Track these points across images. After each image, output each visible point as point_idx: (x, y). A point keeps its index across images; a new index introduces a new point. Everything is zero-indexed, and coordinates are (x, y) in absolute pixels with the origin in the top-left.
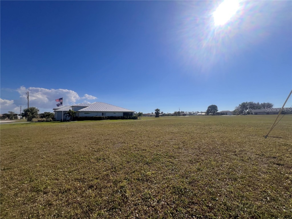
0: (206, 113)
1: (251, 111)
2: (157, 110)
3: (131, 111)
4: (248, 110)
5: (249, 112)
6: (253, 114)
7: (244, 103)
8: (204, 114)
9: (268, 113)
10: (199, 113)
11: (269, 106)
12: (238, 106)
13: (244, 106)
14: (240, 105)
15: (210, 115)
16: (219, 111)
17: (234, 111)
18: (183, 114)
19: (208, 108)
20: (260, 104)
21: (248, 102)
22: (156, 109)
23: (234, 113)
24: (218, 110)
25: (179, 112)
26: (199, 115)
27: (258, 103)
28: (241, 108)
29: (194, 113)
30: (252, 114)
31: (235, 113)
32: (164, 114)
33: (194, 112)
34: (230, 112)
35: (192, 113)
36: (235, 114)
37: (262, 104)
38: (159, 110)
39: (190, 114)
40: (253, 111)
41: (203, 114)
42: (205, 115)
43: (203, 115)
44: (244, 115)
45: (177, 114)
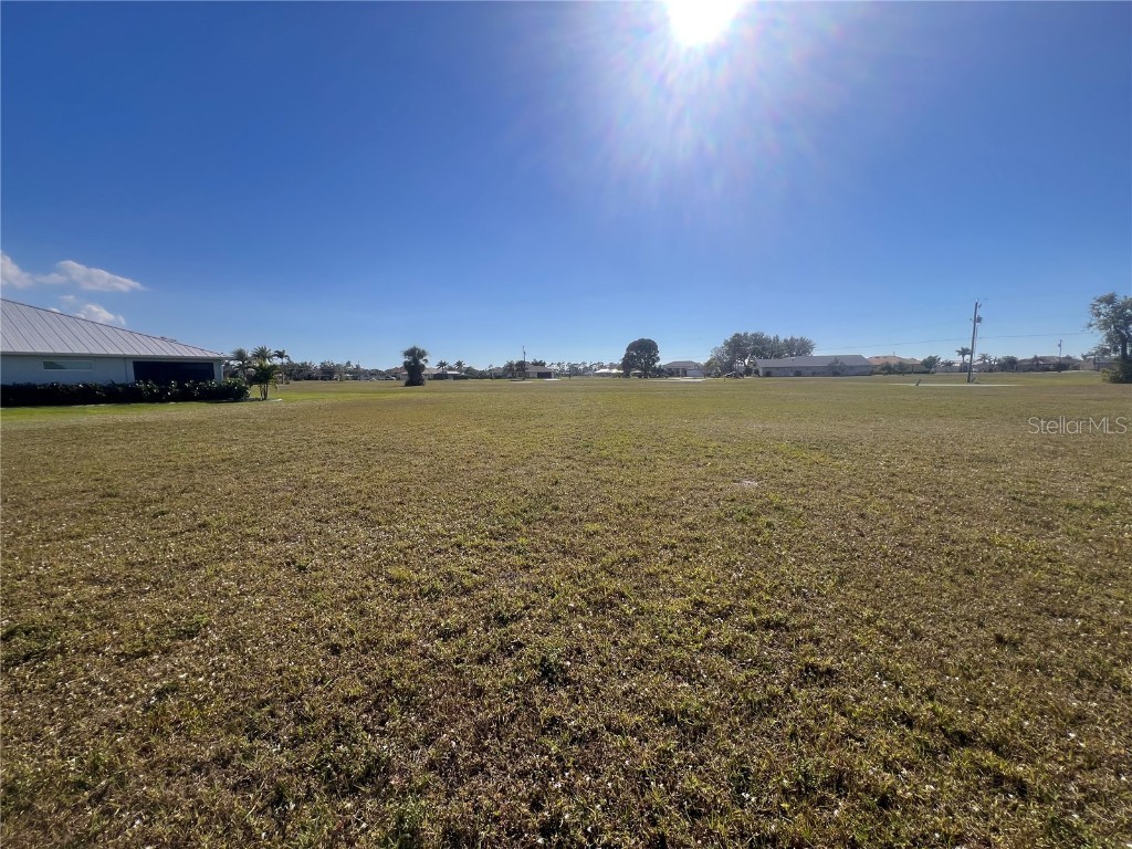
1: (755, 365)
2: (415, 355)
3: (199, 354)
4: (746, 361)
5: (751, 366)
6: (761, 374)
7: (737, 335)
9: (798, 372)
10: (602, 367)
11: (802, 348)
12: (720, 344)
13: (737, 346)
14: (726, 343)
15: (635, 375)
16: (664, 360)
17: (709, 364)
18: (540, 369)
19: (628, 349)
22: (408, 347)
23: (708, 370)
24: (658, 359)
25: (522, 365)
26: (604, 374)
27: (777, 337)
28: (727, 352)
29: (585, 369)
30: (757, 372)
31: (712, 369)
32: (469, 370)
33: (587, 366)
34: (696, 365)
35: (581, 368)
36: (709, 375)
37: (786, 341)
38: (422, 354)
39: (574, 371)
40: (762, 363)
41: (615, 371)
43: (616, 375)
44: (736, 376)
45: (517, 371)
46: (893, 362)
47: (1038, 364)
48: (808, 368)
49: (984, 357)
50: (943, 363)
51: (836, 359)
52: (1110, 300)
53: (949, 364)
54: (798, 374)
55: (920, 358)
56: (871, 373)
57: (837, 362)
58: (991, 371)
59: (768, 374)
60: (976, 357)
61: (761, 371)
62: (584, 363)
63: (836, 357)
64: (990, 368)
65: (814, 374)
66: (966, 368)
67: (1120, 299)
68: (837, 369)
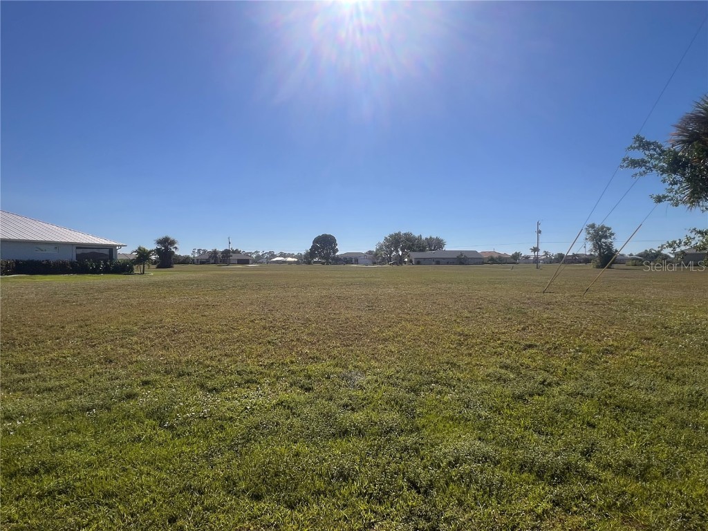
0: (299, 257)
4: (400, 253)
8: (293, 260)
9: (438, 262)
10: (275, 256)
11: (439, 244)
12: (382, 241)
13: (396, 241)
14: (386, 239)
15: (315, 262)
19: (314, 242)
20: (423, 238)
21: (403, 232)
23: (375, 258)
26: (277, 262)
27: (420, 236)
28: (387, 247)
29: (258, 257)
33: (261, 254)
35: (254, 256)
36: (375, 263)
37: (426, 239)
40: (414, 256)
41: (289, 259)
42: (294, 262)
43: (290, 263)
46: (495, 256)
47: (576, 259)
48: (444, 259)
49: (546, 253)
50: (523, 257)
51: (461, 253)
52: (593, 226)
53: (527, 258)
54: (438, 263)
55: (510, 253)
56: (483, 263)
57: (462, 255)
58: (551, 263)
59: (418, 263)
60: (541, 253)
61: (413, 260)
62: (257, 252)
63: (461, 252)
64: (550, 261)
65: (448, 263)
66: (536, 260)
67: (597, 226)
68: (462, 259)
